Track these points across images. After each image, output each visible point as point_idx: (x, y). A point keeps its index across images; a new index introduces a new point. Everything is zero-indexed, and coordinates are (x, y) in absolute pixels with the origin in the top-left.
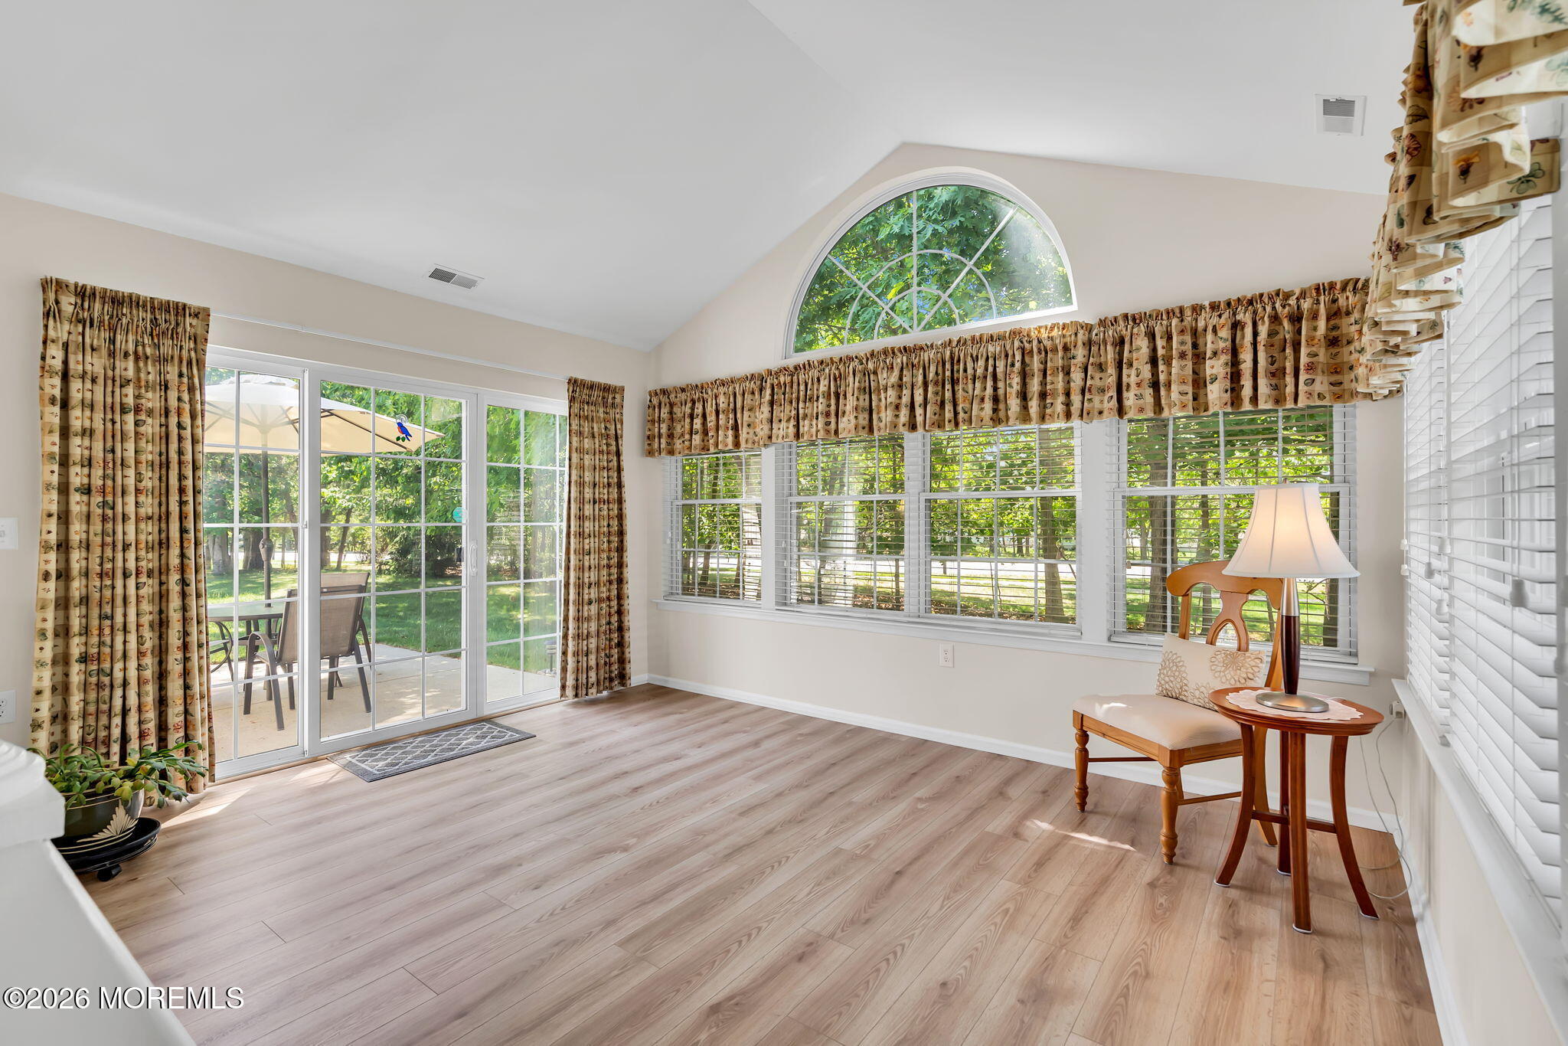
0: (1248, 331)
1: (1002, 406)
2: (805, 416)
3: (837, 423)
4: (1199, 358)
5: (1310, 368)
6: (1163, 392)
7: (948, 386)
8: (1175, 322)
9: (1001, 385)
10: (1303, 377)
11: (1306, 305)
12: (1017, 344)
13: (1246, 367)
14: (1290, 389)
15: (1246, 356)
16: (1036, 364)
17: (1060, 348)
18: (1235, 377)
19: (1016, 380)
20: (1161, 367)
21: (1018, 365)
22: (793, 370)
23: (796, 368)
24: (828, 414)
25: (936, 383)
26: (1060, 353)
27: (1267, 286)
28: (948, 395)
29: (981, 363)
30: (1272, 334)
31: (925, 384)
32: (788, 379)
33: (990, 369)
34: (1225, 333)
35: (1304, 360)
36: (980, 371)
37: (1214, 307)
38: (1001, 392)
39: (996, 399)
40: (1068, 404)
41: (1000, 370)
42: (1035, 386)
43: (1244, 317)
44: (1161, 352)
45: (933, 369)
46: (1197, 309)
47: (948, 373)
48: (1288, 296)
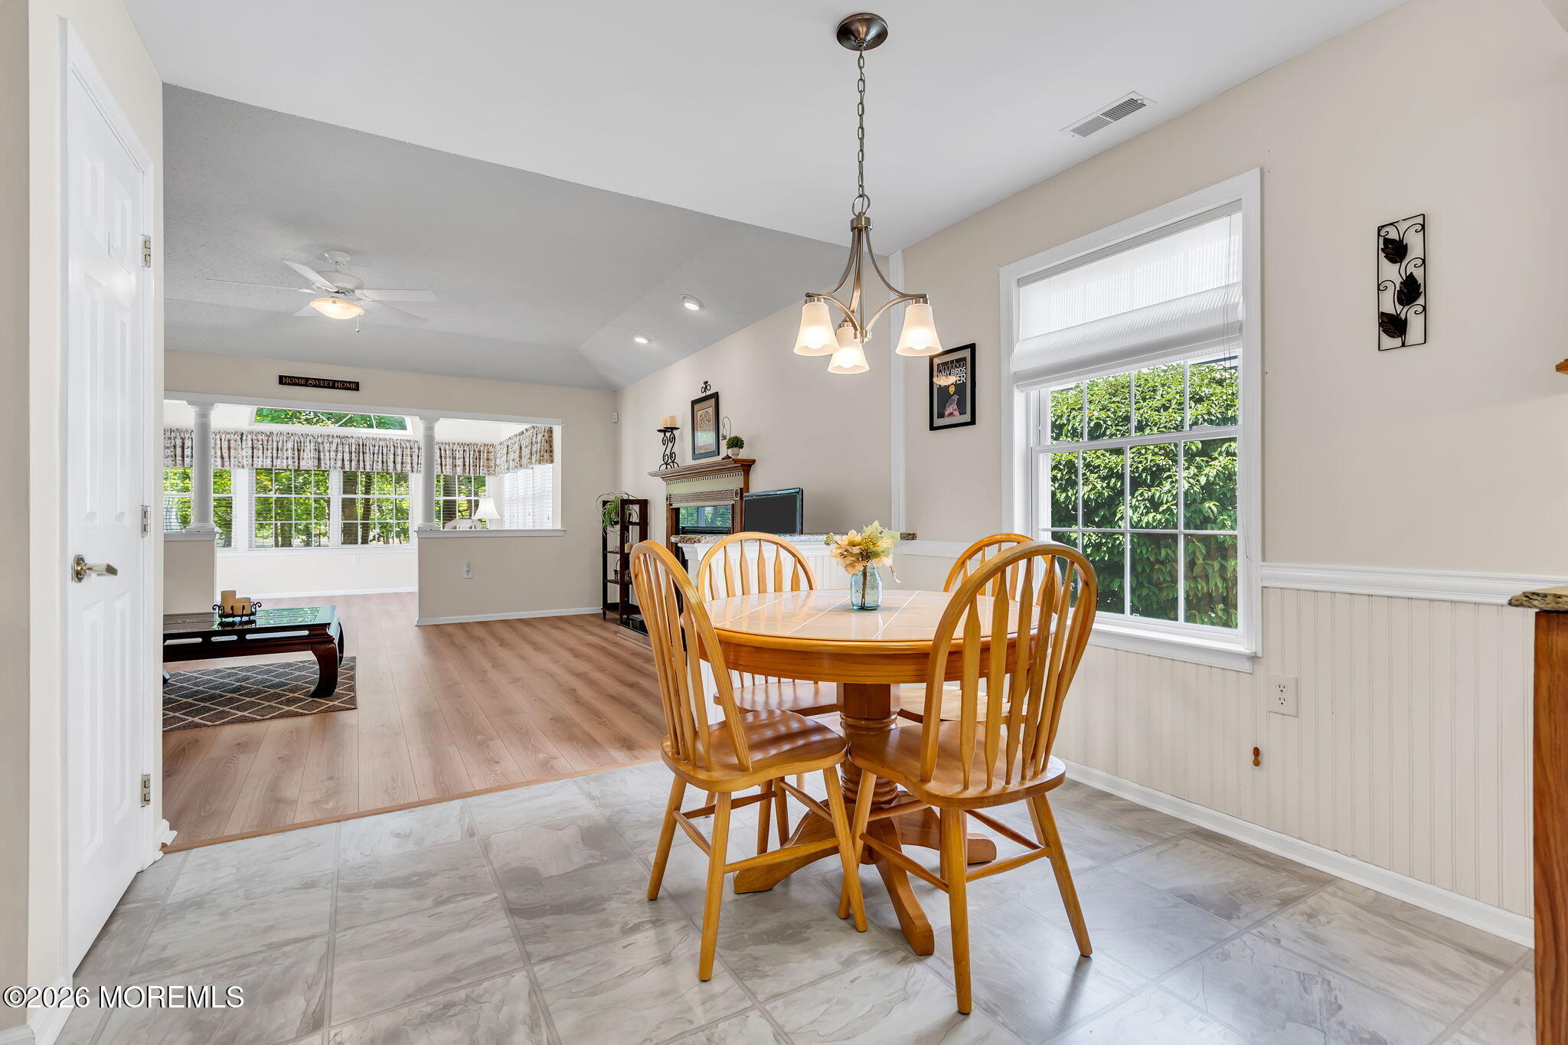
0: (468, 453)
1: (385, 465)
2: (277, 458)
3: (299, 463)
4: (454, 458)
5: (483, 466)
6: (443, 467)
7: (361, 455)
8: (447, 446)
9: (385, 457)
10: (481, 468)
11: (482, 449)
12: (392, 444)
13: (467, 463)
14: (478, 471)
15: (467, 460)
16: (399, 451)
17: (409, 448)
18: (464, 465)
19: (392, 457)
20: (443, 459)
21: (392, 451)
22: (269, 434)
23: (272, 433)
24: (293, 458)
25: (355, 452)
26: (409, 450)
27: (473, 442)
28: (361, 458)
29: (377, 448)
30: (474, 455)
31: (351, 453)
32: (266, 438)
33: (381, 451)
34: (462, 452)
35: (481, 464)
36: (376, 451)
37: (458, 444)
38: (385, 460)
39: (383, 462)
40: (412, 467)
41: (385, 452)
42: (399, 459)
43: (467, 449)
44: (443, 455)
45: (354, 446)
46: (454, 444)
47: (361, 450)
48: (477, 445)
